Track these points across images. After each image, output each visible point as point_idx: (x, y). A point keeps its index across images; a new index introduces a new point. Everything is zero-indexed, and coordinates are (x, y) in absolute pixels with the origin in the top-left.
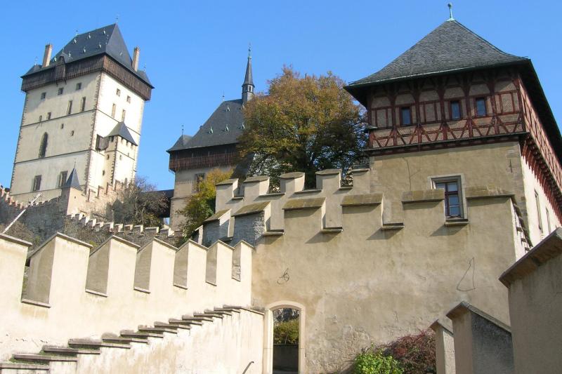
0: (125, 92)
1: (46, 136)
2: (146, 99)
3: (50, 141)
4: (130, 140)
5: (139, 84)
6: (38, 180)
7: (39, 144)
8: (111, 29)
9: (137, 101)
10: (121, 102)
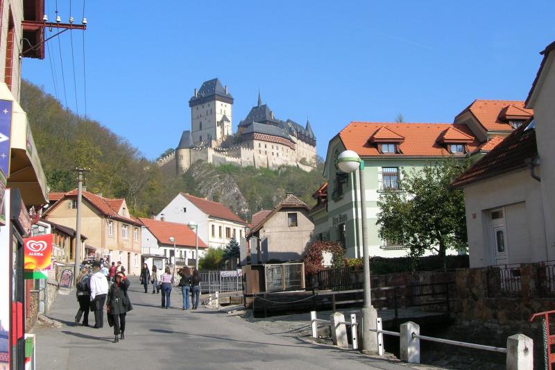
0: (224, 104)
1: (201, 123)
2: (232, 103)
3: (203, 124)
4: (228, 121)
5: (229, 100)
6: (201, 137)
7: (199, 126)
8: (216, 80)
9: (229, 105)
10: (223, 108)
